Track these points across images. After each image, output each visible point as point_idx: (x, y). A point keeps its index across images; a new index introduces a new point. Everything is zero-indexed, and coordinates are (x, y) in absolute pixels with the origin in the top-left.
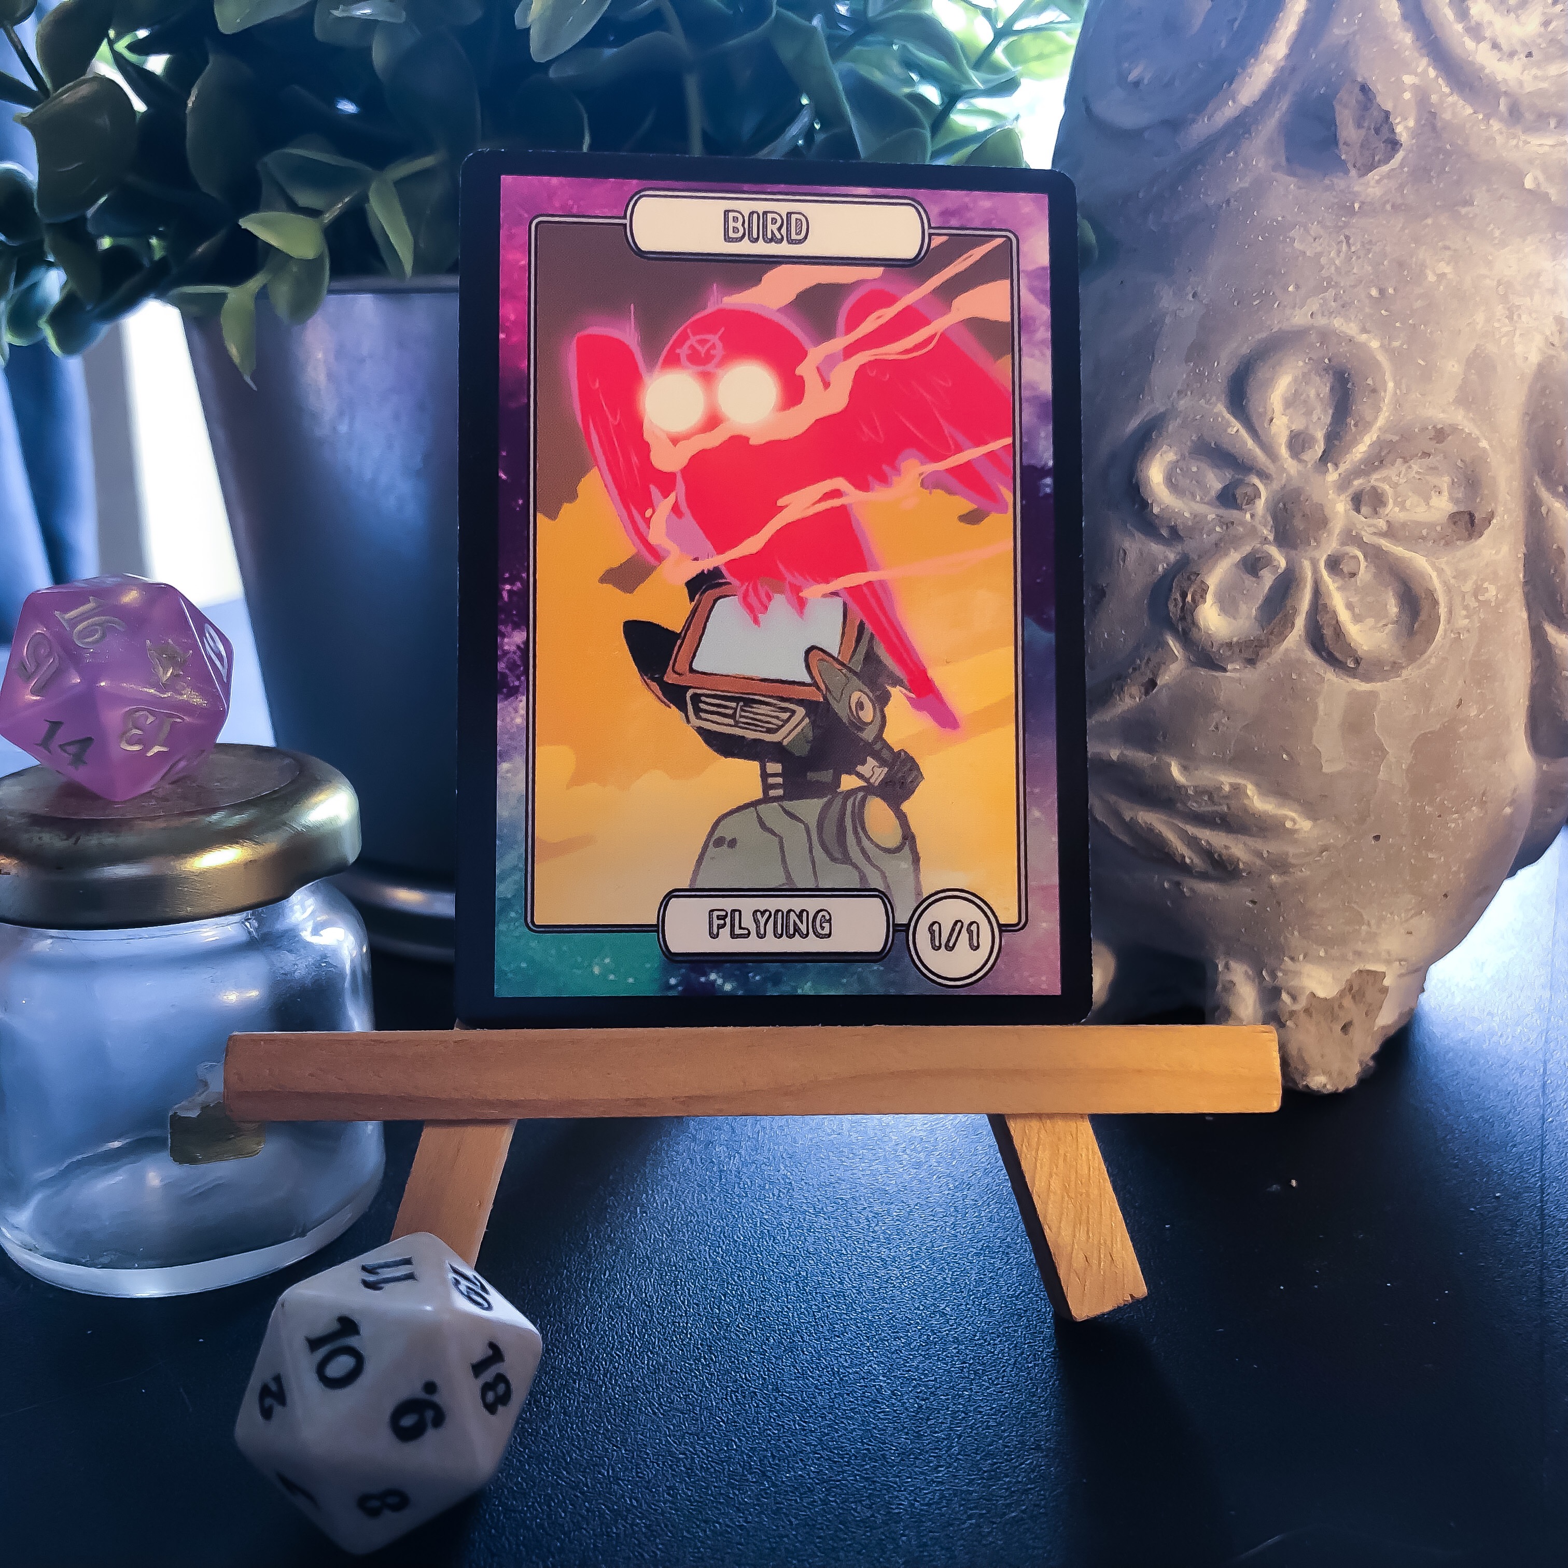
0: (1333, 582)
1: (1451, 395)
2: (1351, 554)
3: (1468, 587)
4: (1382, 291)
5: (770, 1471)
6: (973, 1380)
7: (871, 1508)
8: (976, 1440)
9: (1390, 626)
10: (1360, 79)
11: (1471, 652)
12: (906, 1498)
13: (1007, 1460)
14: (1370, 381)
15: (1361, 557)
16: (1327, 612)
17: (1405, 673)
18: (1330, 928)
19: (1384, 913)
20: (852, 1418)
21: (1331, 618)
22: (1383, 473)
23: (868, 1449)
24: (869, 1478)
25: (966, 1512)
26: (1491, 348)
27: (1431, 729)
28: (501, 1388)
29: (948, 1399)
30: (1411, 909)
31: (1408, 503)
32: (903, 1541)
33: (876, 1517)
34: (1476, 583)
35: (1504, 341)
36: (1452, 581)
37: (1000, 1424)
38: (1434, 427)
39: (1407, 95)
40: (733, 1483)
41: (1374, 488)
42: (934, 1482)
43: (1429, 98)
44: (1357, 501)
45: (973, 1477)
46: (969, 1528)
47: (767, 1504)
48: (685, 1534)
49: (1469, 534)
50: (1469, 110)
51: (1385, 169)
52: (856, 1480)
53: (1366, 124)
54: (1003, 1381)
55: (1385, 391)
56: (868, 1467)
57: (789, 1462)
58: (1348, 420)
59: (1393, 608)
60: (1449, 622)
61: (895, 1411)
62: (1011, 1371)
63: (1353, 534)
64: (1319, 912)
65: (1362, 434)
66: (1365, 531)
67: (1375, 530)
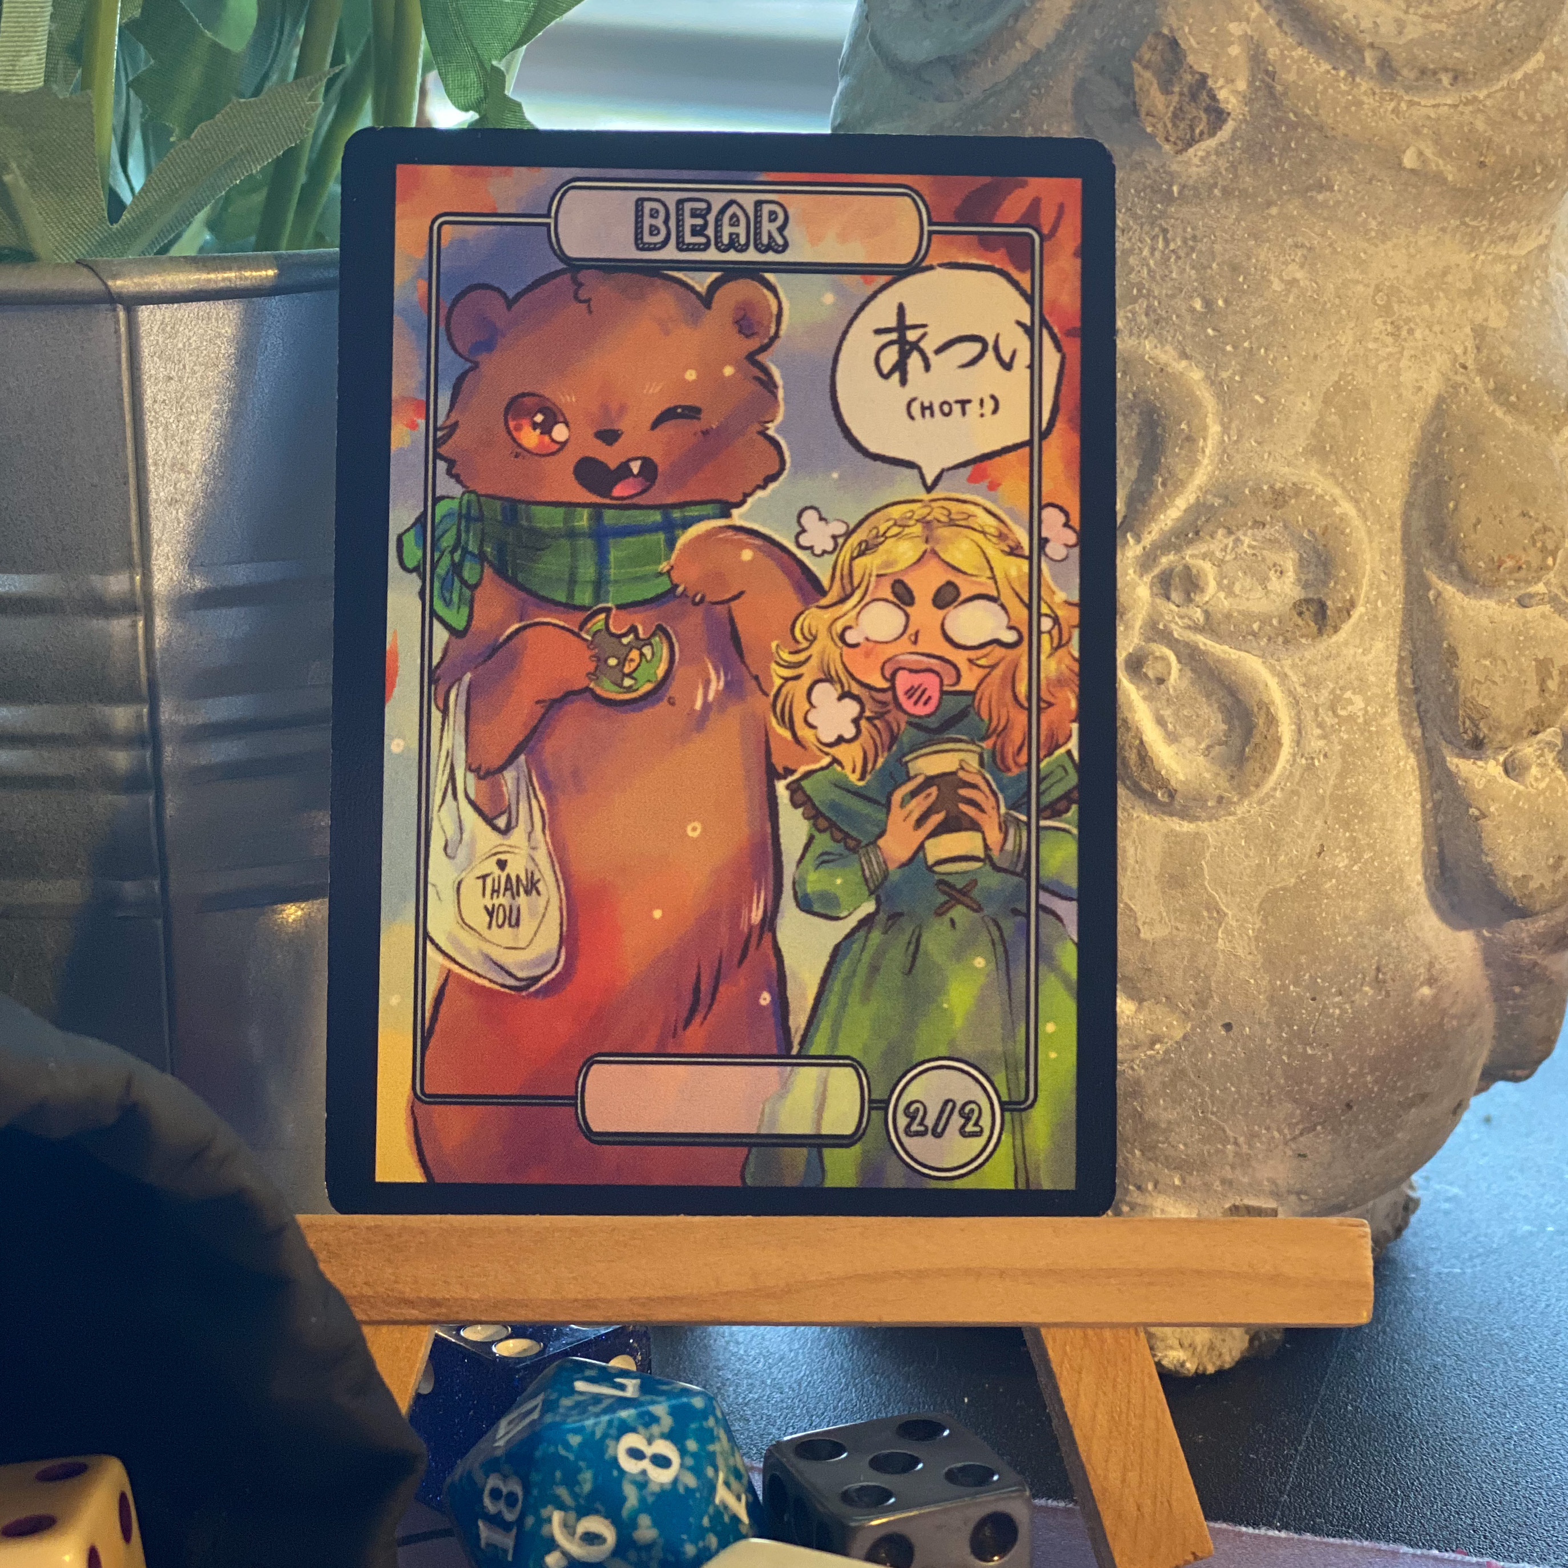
0: (1138, 689)
1: (1301, 443)
2: (1158, 654)
3: (1322, 697)
4: (1208, 304)
9: (1217, 748)
10: (1166, 31)
11: (1331, 782)
14: (1183, 426)
15: (1173, 658)
16: (1128, 729)
17: (1240, 811)
19: (1256, 1128)
21: (1134, 737)
22: (1203, 548)
26: (1362, 378)
27: (1283, 884)
31: (1237, 589)
34: (1332, 692)
35: (1382, 367)
36: (1300, 690)
38: (1271, 487)
39: (1235, 50)
41: (1187, 568)
43: (1265, 53)
44: (1164, 584)
49: (1320, 629)
50: (1326, 66)
51: (1211, 143)
53: (1177, 89)
55: (1205, 439)
58: (1155, 477)
59: (1217, 724)
60: (1295, 743)
63: (1161, 627)
64: (1163, 1126)
65: (1172, 496)
66: (1177, 624)
67: (1191, 623)
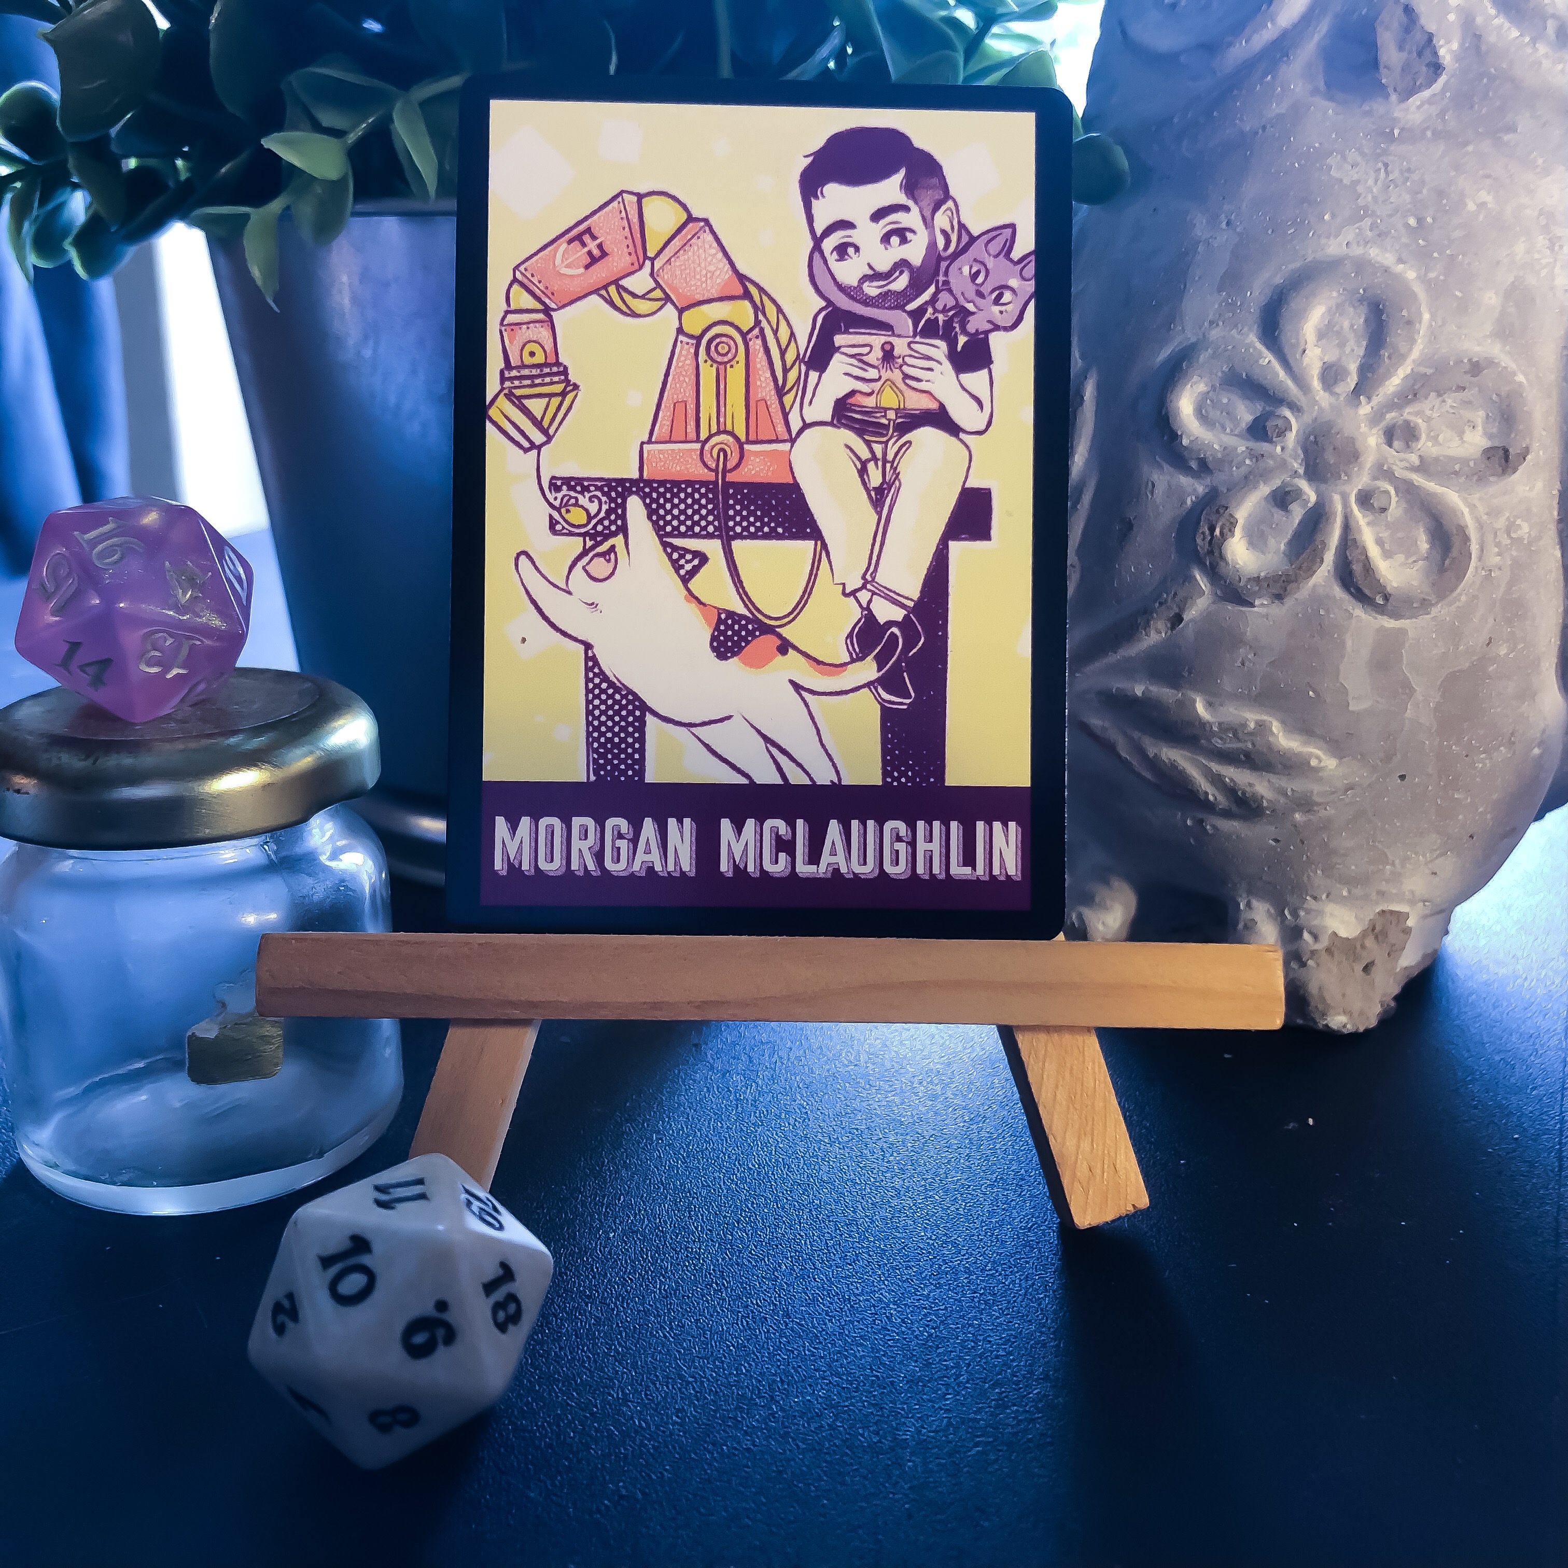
0: (1364, 517)
1: (1488, 328)
2: (1382, 489)
3: (1501, 523)
4: (1420, 221)
5: (778, 1396)
6: (983, 1309)
7: (878, 1434)
8: (985, 1369)
9: (1420, 562)
11: (1502, 590)
12: (914, 1425)
13: (1017, 1390)
14: (1404, 313)
15: (1393, 492)
16: (1358, 547)
17: (1434, 611)
18: (1353, 867)
19: (1409, 853)
20: (862, 1345)
21: (1361, 554)
22: (1416, 407)
23: (877, 1376)
24: (877, 1405)
25: (973, 1440)
26: (1531, 280)
27: (1459, 668)
28: (512, 1308)
29: (958, 1328)
30: (1436, 850)
31: (1441, 438)
32: (909, 1467)
33: (882, 1443)
34: (1508, 519)
35: (1544, 273)
37: (1010, 1353)
38: (1470, 360)
39: (1452, 17)
40: (742, 1407)
41: (1407, 423)
42: (942, 1409)
43: (1474, 20)
44: (1390, 436)
45: (980, 1406)
46: (974, 1455)
47: (775, 1428)
48: (693, 1456)
49: (1503, 470)
50: (1515, 33)
51: (1426, 94)
52: (864, 1406)
54: (1013, 1311)
55: (1420, 323)
56: (876, 1393)
57: (797, 1387)
58: (1382, 352)
59: (1424, 545)
60: (1480, 558)
61: (905, 1339)
62: (1022, 1302)
63: (1385, 468)
64: (1342, 851)
65: (1396, 367)
66: (1397, 465)
67: (1407, 465)
